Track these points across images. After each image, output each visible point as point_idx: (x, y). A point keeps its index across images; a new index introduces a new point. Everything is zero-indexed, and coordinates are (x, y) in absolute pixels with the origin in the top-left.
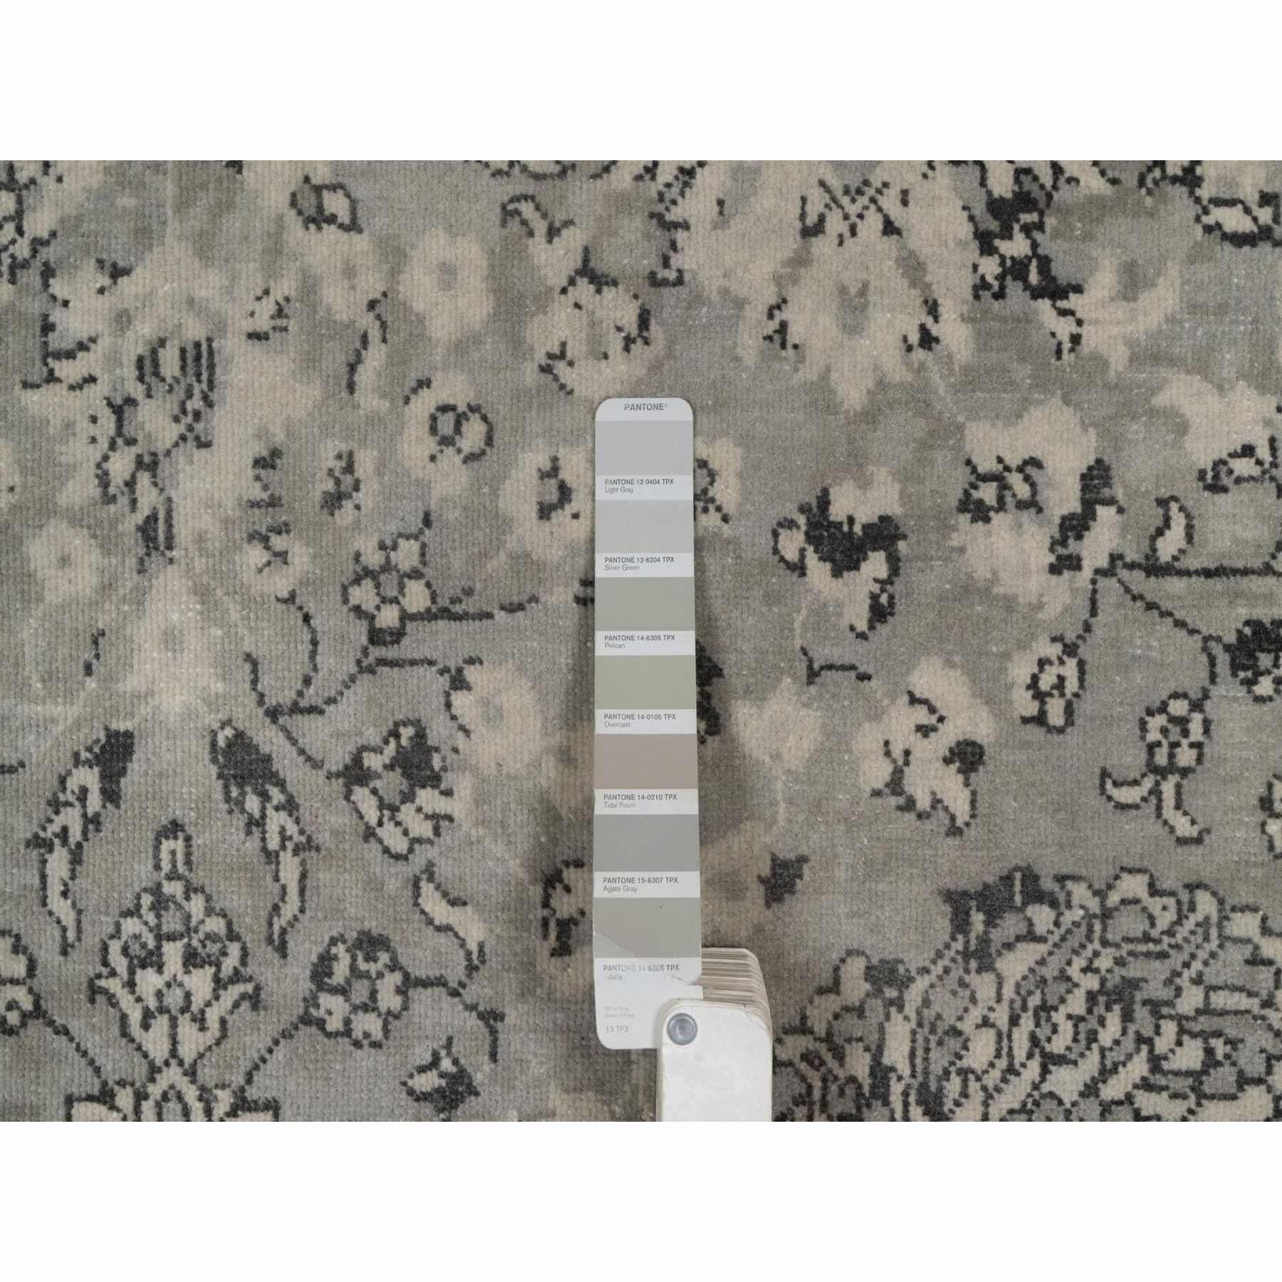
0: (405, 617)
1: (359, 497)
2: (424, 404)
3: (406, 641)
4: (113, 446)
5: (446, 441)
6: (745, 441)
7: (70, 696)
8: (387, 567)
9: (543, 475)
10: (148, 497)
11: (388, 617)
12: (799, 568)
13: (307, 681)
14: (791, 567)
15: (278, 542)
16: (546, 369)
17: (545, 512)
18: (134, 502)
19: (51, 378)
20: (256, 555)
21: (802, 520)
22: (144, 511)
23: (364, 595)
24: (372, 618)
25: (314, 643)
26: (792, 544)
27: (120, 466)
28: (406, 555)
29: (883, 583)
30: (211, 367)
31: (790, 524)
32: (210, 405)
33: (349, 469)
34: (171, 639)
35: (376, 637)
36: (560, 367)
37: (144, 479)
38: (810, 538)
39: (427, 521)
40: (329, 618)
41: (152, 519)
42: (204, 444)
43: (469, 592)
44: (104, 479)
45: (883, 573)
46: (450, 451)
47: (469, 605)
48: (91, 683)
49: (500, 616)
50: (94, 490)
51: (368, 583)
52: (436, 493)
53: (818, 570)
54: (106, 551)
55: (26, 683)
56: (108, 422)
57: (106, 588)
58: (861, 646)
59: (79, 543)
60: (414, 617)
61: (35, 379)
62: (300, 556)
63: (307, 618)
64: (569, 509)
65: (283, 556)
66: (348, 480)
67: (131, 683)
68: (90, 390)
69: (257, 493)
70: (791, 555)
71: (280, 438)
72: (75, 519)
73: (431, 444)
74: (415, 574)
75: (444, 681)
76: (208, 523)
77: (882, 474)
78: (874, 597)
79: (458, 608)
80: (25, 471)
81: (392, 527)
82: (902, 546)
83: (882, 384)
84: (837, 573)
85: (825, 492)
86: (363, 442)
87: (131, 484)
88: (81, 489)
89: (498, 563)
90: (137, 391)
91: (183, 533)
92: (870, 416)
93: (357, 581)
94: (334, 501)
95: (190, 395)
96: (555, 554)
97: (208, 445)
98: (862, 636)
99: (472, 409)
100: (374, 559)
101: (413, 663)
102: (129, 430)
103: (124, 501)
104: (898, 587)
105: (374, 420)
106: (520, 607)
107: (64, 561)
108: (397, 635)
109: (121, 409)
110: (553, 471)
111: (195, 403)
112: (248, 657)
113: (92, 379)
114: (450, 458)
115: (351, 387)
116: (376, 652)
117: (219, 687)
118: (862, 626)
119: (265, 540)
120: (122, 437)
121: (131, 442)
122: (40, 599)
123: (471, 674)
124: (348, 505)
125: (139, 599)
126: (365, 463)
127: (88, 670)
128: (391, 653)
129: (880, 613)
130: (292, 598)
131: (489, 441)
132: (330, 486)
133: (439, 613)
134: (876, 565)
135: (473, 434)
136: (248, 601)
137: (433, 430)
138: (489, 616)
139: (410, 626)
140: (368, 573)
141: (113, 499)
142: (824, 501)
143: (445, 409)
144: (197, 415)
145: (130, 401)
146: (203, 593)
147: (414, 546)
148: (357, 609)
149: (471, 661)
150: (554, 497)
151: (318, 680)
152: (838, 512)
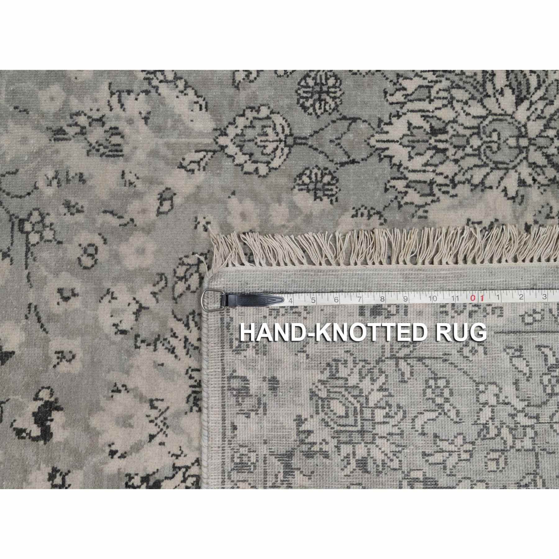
0: (28, 233)
1: (68, 214)
3: (19, 233)
4: (89, 117)
5: (85, 251)
6: (81, 375)
7: (8, 101)
8: (44, 226)
9: (73, 290)
10: (71, 131)
11: (28, 227)
12: (36, 398)
13: (8, 194)
14: (37, 394)
15: (55, 182)
16: (108, 291)
17: (60, 291)
18: (70, 126)
19: (112, 94)
20: (51, 174)
21: (52, 399)
22: (67, 129)
23: (36, 217)
24: (28, 220)
25: (21, 197)
26: (44, 395)
27: (82, 120)
28: (47, 234)
29: (29, 434)
30: (114, 156)
31: (52, 394)
32: (101, 156)
33: (78, 211)
34: (24, 140)
35: (22, 221)
36: (108, 297)
37: (78, 129)
38: (46, 402)
39: (60, 243)
40: (29, 203)
41: (65, 133)
42: (88, 153)
43: (34, 260)
44: (78, 114)
45: (34, 434)
46: (82, 252)
47: (30, 260)
48: (11, 109)
49: (26, 272)
50: (75, 110)
51: (39, 219)
52: (69, 246)
53: (34, 406)
54: (56, 115)
55: (13, 84)
56: (96, 115)
57: (43, 115)
58: (9, 424)
59: (58, 104)
60: (27, 237)
61: (112, 88)
62: (49, 191)
63: (29, 194)
64: (60, 300)
65: (50, 185)
66: (74, 210)
67: (11, 124)
68: (108, 108)
69: (72, 174)
70: (41, 395)
71: (89, 183)
72: (66, 103)
73: (85, 245)
74: (42, 238)
75: (5, 250)
76: (62, 154)
77: (67, 434)
78: (24, 431)
79: (29, 255)
80: (82, 83)
81: (57, 229)
82: (42, 442)
83: (98, 434)
84: (34, 414)
85: (62, 409)
86: (86, 217)
87: (76, 124)
88: (75, 105)
89: (44, 272)
90: (107, 127)
91: (59, 145)
92: (88, 429)
93: (41, 214)
94: (68, 205)
95: (105, 147)
96: (46, 294)
97: (88, 155)
98: (12, 425)
99: (96, 261)
100: (47, 221)
101: (12, 236)
102: (94, 123)
103: (70, 122)
104: (28, 441)
105: (94, 221)
106: (29, 281)
107: (52, 99)
108: (21, 230)
109: (101, 120)
110: (74, 295)
111: (102, 150)
112: (17, 171)
113: (111, 110)
114: (79, 252)
115: (105, 212)
116: (16, 221)
117: (8, 159)
118: (15, 425)
119: (55, 177)
120: (92, 121)
121: (90, 125)
122: (40, 89)
123: (7, 260)
124: (66, 210)
126: (79, 217)
127: (16, 108)
128: (16, 228)
129: (19, 432)
130: (36, 188)
131: (85, 268)
132: (73, 203)
133: (28, 247)
134: (36, 431)
135: (87, 261)
137: (90, 245)
138: (26, 268)
139: (25, 235)
140: (43, 219)
141: (71, 118)
142: (59, 409)
143: (96, 250)
144: (98, 150)
145: (103, 124)
146: (39, 153)
147: (50, 237)
148: (31, 214)
149: (11, 260)
150: (66, 295)
151: (8, 198)
152: (55, 415)
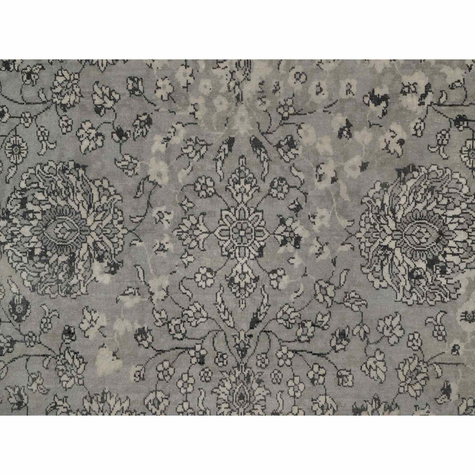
2: (293, 72)
125: (236, 111)
136: (257, 111)
